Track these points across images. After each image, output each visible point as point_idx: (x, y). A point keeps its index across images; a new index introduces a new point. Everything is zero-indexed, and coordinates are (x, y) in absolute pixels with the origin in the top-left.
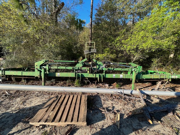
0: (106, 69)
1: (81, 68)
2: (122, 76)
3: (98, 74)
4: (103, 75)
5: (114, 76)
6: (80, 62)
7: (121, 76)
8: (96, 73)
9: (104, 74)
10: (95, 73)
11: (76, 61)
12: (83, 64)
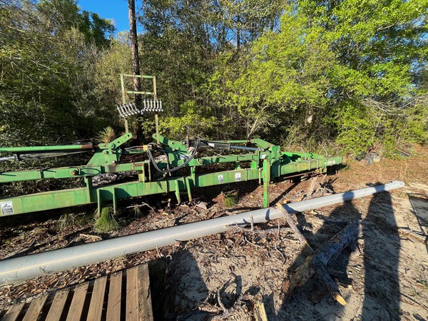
0: (199, 162)
1: (110, 167)
2: (240, 176)
3: (176, 181)
4: (191, 181)
5: (220, 178)
6: (107, 145)
7: (238, 175)
8: (167, 178)
9: (193, 177)
10: (164, 179)
11: (90, 145)
12: (117, 153)
